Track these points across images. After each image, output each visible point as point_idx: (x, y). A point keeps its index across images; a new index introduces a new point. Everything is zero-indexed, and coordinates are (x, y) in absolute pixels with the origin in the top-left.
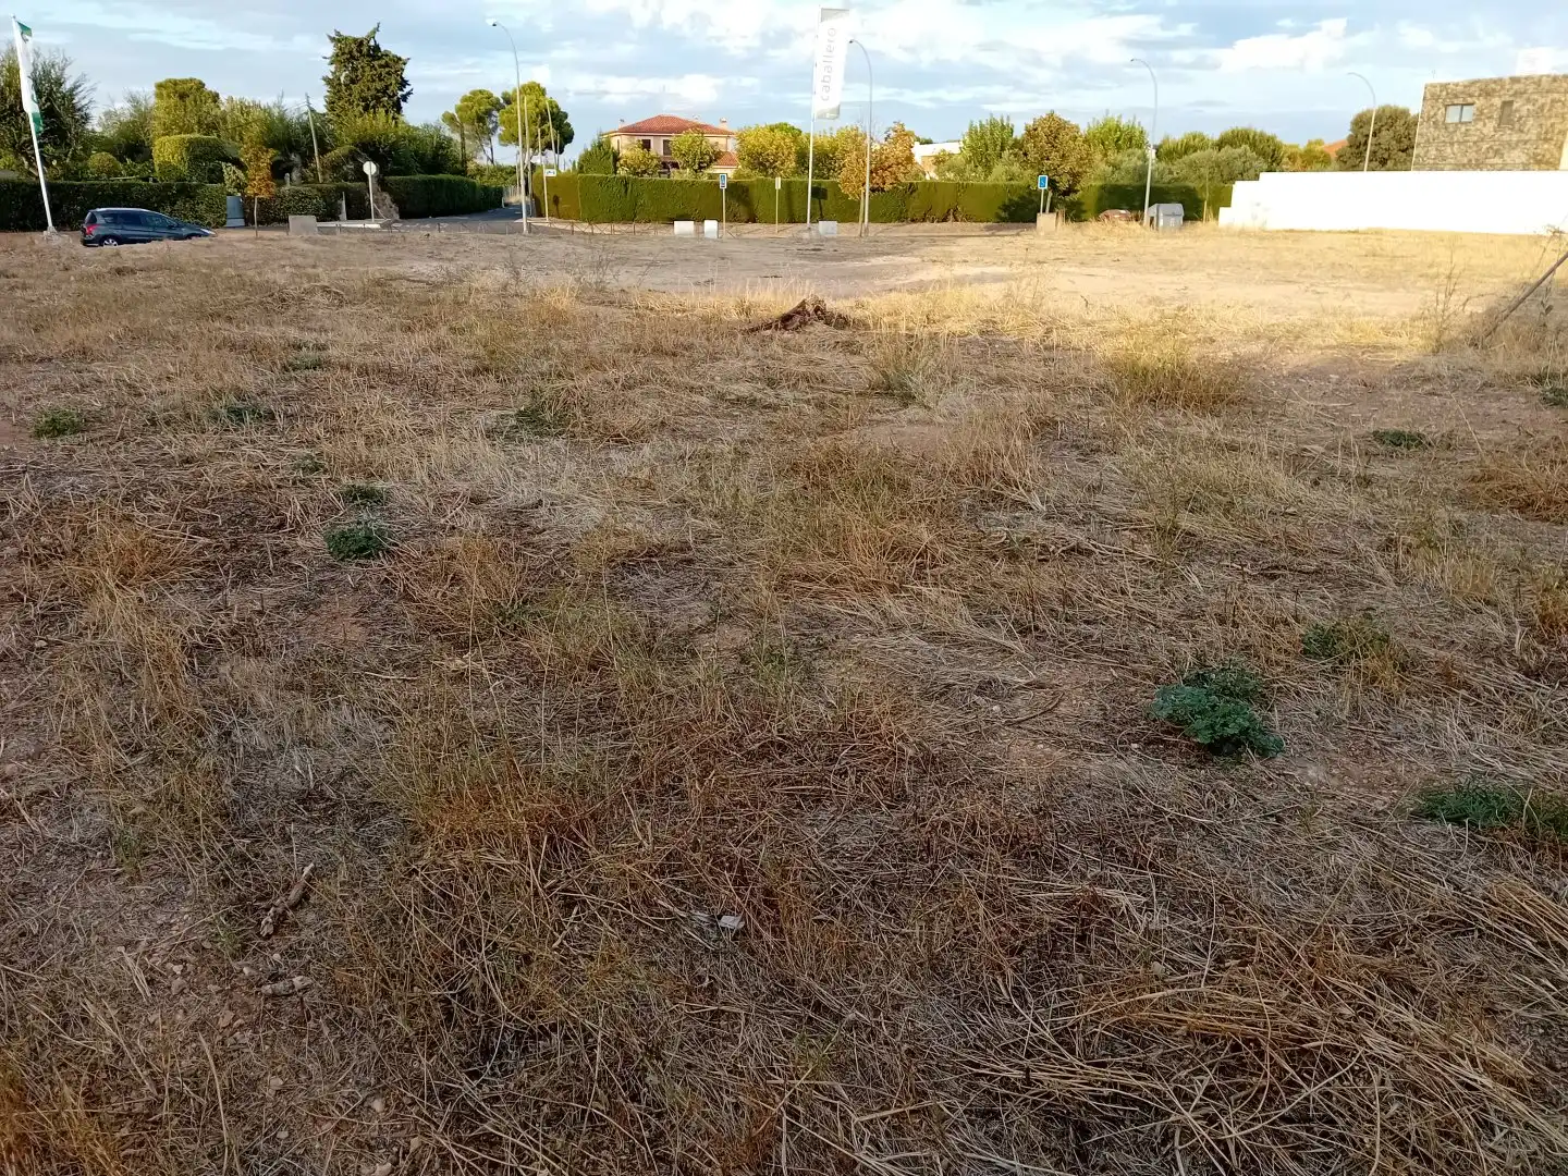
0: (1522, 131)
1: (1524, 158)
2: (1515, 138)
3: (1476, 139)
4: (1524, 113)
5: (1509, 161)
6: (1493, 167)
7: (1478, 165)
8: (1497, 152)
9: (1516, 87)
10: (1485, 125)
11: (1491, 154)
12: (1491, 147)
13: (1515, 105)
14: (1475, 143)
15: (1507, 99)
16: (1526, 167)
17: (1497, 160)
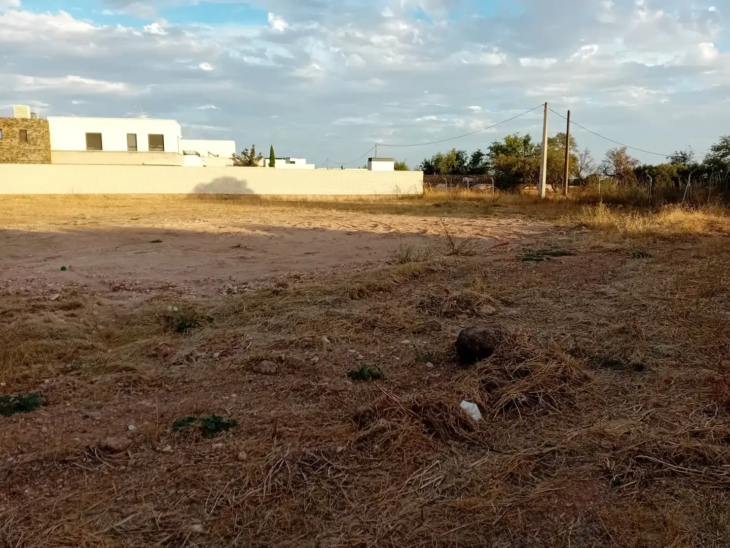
0: (36, 145)
1: (41, 158)
2: (33, 148)
3: (8, 147)
4: (35, 136)
5: (31, 159)
6: (23, 162)
7: (13, 160)
8: (23, 155)
9: (26, 123)
10: (11, 141)
11: (20, 155)
12: (19, 152)
13: (28, 133)
14: (7, 149)
15: (22, 128)
16: (43, 162)
17: (24, 158)
